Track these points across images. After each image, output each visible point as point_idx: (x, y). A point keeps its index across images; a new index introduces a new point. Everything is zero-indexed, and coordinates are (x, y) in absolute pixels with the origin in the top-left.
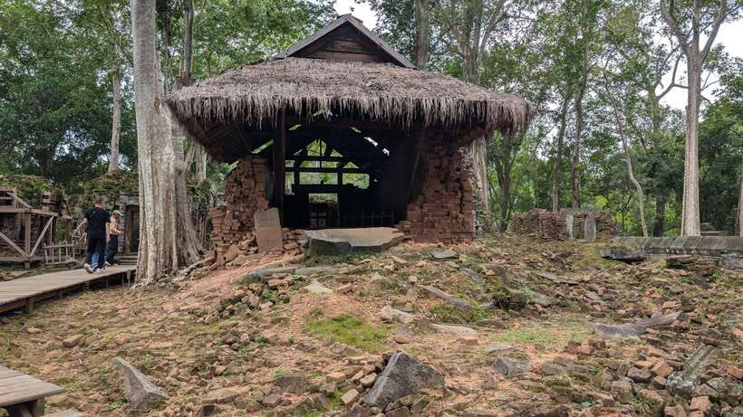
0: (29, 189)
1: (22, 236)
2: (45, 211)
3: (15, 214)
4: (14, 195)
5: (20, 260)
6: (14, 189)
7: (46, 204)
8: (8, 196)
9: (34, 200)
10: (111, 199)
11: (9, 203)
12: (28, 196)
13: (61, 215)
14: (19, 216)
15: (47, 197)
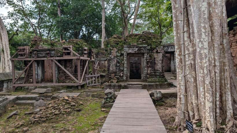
0: (77, 46)
1: (76, 71)
2: (85, 58)
3: (72, 60)
4: (71, 49)
5: (75, 85)
6: (71, 46)
7: (85, 54)
8: (68, 50)
9: (80, 52)
10: (119, 50)
11: (69, 54)
12: (77, 50)
13: (91, 59)
14: (74, 60)
15: (85, 50)
